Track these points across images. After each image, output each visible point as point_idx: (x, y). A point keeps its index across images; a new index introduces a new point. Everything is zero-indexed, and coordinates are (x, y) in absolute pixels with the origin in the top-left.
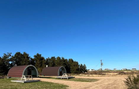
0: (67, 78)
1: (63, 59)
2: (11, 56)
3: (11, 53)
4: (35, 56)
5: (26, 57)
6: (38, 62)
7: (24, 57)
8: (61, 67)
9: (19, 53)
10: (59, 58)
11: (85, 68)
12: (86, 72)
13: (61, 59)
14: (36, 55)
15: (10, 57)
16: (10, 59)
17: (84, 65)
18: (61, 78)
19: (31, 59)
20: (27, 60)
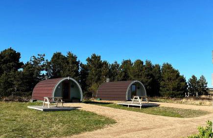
0: (139, 107)
1: (149, 63)
2: (44, 60)
3: (44, 55)
4: (88, 60)
5: (70, 61)
6: (94, 72)
7: (68, 63)
8: (135, 81)
9: (59, 54)
10: (140, 63)
11: (203, 84)
12: (207, 94)
13: (144, 64)
14: (90, 58)
15: (42, 63)
16: (43, 66)
17: (203, 78)
18: (127, 106)
19: (81, 64)
20: (72, 68)
